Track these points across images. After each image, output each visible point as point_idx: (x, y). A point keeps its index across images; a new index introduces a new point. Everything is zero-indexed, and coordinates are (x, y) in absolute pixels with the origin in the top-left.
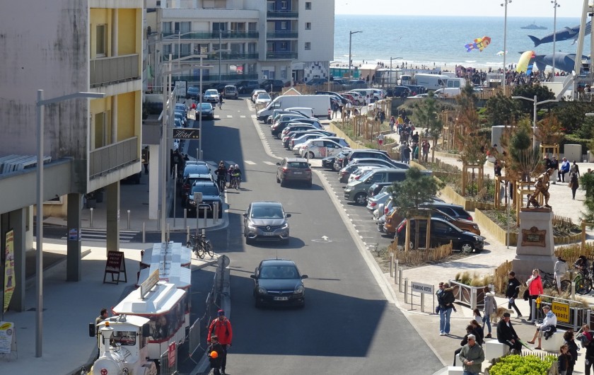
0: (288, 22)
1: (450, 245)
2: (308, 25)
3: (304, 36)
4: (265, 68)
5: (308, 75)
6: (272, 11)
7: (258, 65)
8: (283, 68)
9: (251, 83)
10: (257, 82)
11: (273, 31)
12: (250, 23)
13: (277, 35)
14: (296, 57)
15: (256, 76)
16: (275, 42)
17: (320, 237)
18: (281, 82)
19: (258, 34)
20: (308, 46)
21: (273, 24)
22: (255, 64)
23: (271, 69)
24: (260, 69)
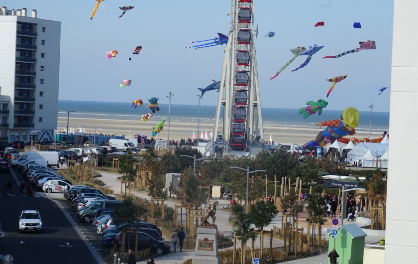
0: (28, 104)
1: (149, 249)
2: (41, 106)
3: (38, 113)
4: (12, 134)
5: (41, 139)
6: (18, 97)
7: (8, 132)
8: (24, 134)
9: (4, 143)
10: (7, 143)
11: (18, 110)
12: (4, 104)
13: (21, 112)
14: (33, 126)
15: (7, 139)
16: (19, 117)
17: (64, 243)
18: (23, 142)
19: (9, 111)
20: (41, 119)
21: (18, 105)
22: (6, 131)
23: (17, 134)
24: (9, 134)
